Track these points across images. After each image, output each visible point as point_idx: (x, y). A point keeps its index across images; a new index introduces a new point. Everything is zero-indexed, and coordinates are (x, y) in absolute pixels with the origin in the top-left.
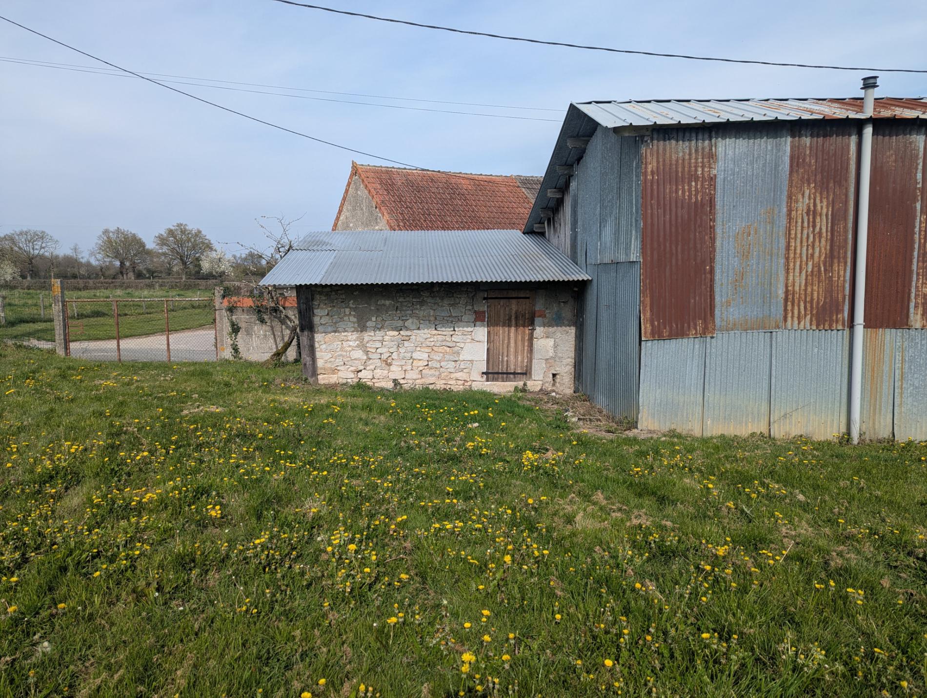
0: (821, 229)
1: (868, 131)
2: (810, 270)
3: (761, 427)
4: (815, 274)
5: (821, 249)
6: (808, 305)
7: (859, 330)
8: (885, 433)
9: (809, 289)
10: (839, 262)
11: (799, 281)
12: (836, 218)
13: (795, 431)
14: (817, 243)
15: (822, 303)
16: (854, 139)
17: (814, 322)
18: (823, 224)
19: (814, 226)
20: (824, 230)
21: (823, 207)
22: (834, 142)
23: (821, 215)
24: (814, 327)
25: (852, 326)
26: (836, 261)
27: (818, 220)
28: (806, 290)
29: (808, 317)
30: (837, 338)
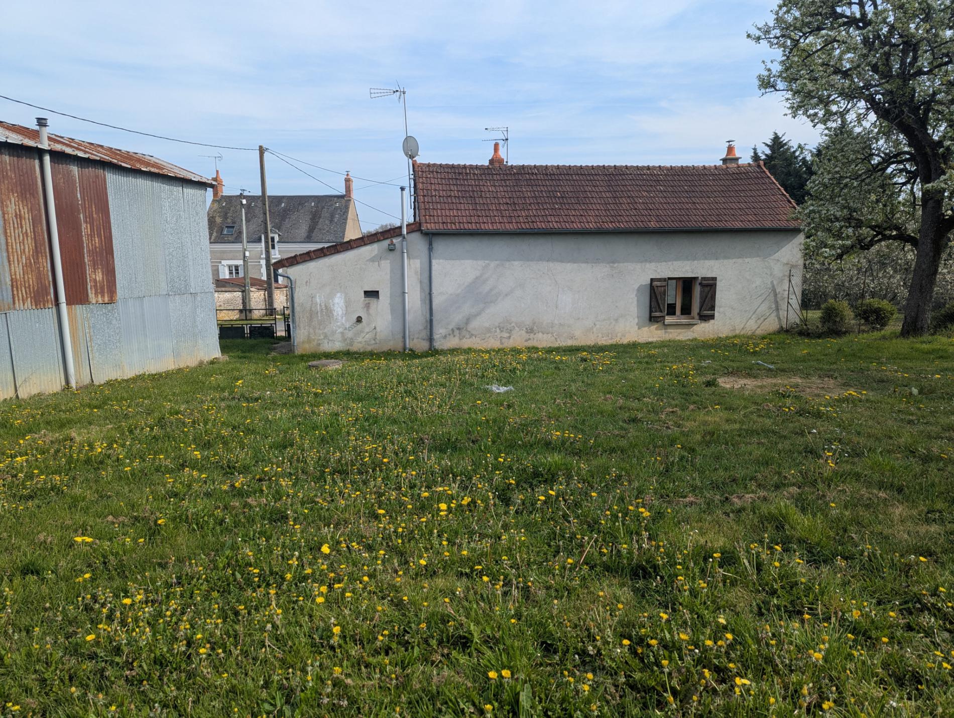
0: (26, 230)
1: (47, 158)
2: (24, 262)
3: (10, 394)
4: (28, 265)
5: (29, 244)
6: (28, 290)
7: (64, 307)
8: (87, 381)
9: (26, 278)
10: (42, 256)
11: (19, 271)
12: (35, 222)
13: (34, 391)
14: (26, 242)
15: (36, 288)
16: (37, 162)
17: (33, 303)
18: (27, 226)
19: (22, 227)
20: (29, 231)
21: (25, 211)
22: (25, 162)
23: (25, 219)
24: (34, 307)
25: (57, 304)
26: (40, 255)
27: (23, 223)
28: (24, 278)
29: (29, 299)
30: (49, 313)
